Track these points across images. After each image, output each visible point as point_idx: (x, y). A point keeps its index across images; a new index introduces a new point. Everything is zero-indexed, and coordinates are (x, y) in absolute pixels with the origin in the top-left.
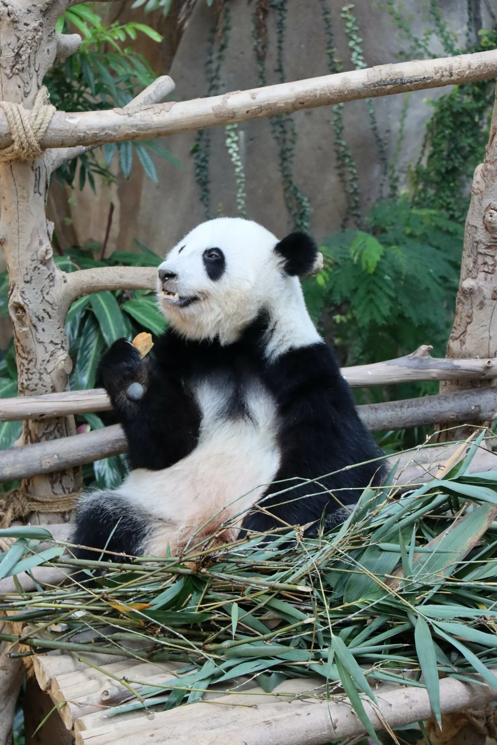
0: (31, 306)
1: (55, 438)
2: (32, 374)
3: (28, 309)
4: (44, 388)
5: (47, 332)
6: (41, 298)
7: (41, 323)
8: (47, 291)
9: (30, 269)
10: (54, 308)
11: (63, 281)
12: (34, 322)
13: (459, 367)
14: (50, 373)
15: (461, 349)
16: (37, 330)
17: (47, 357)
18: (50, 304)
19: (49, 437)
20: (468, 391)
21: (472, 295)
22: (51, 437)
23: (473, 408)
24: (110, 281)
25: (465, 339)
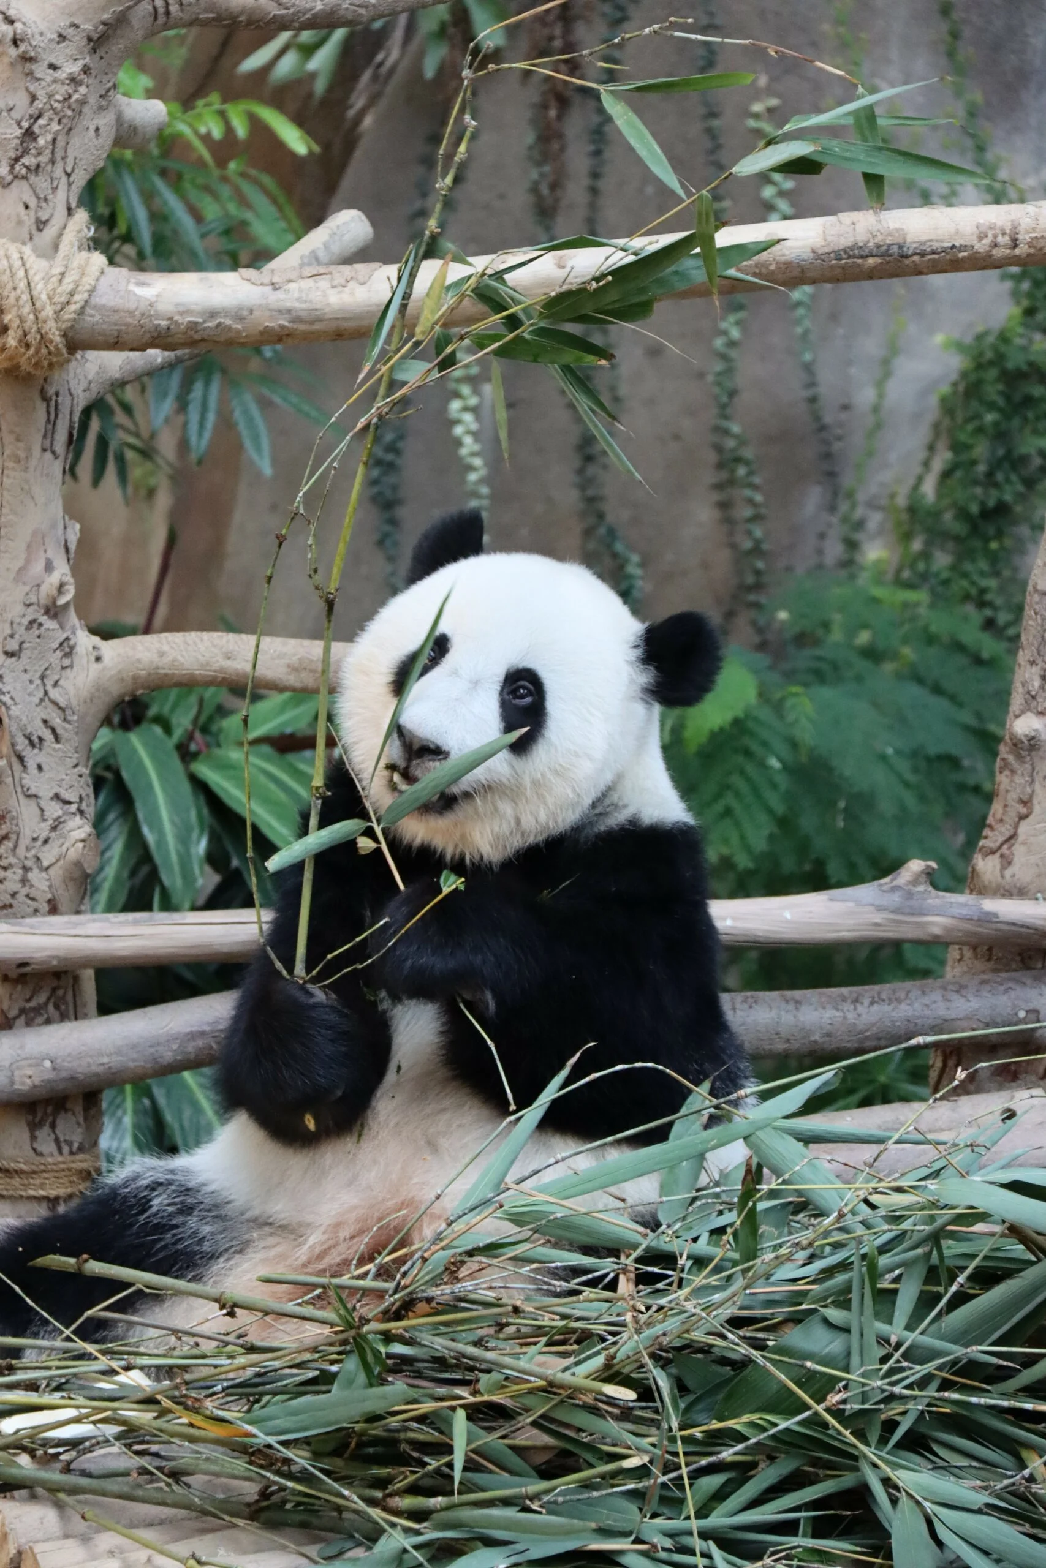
0: (15, 711)
1: (48, 1022)
2: (5, 869)
3: (10, 717)
4: (30, 902)
5: (47, 774)
6: (41, 694)
7: (36, 751)
8: (56, 677)
9: (19, 624)
10: (69, 718)
11: (93, 658)
12: (19, 748)
13: (995, 915)
14: (47, 869)
15: (1003, 876)
16: (25, 767)
17: (43, 830)
18: (60, 708)
19: (33, 1019)
20: (1013, 974)
21: (1033, 753)
22: (40, 1020)
23: (1021, 1014)
24: (202, 665)
25: (1013, 854)
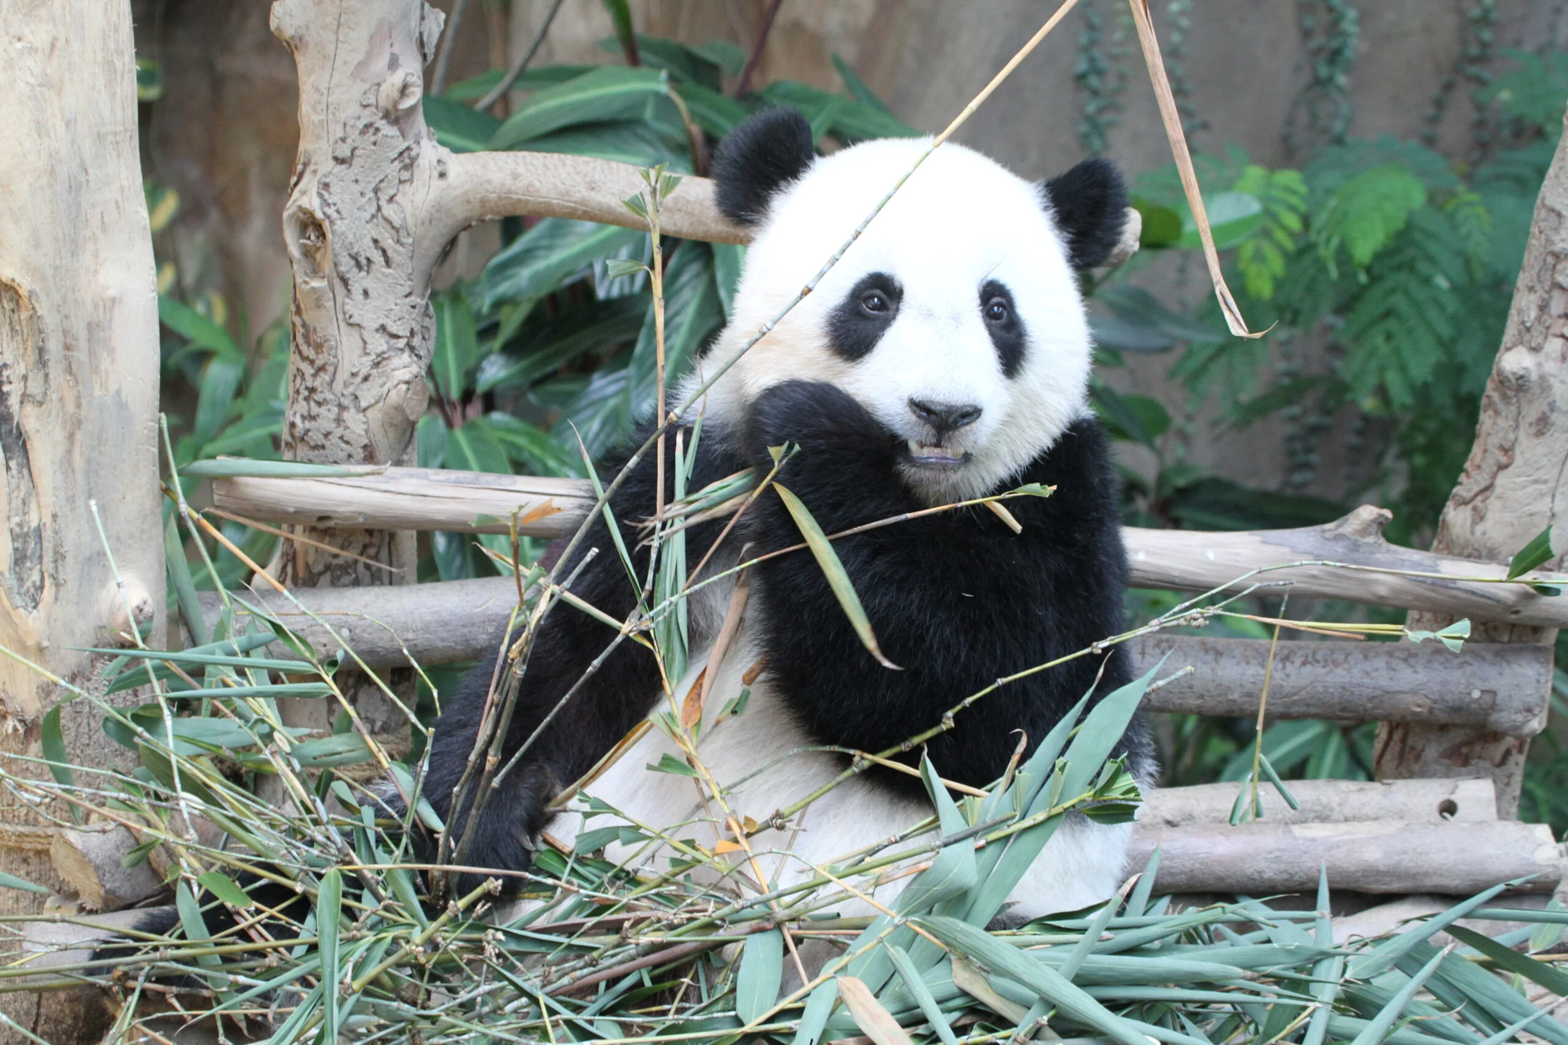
0: (340, 226)
1: (356, 583)
2: (319, 404)
3: (333, 233)
4: (344, 445)
5: (373, 302)
6: (373, 209)
7: (363, 274)
8: (392, 192)
9: (353, 126)
10: (403, 240)
11: (436, 174)
12: (342, 269)
13: (1453, 580)
14: (365, 410)
15: (1472, 533)
16: (349, 291)
17: (364, 365)
18: (393, 227)
19: (339, 578)
21: (1521, 394)
22: (346, 579)
23: (1476, 694)
24: (561, 194)
25: (1486, 508)
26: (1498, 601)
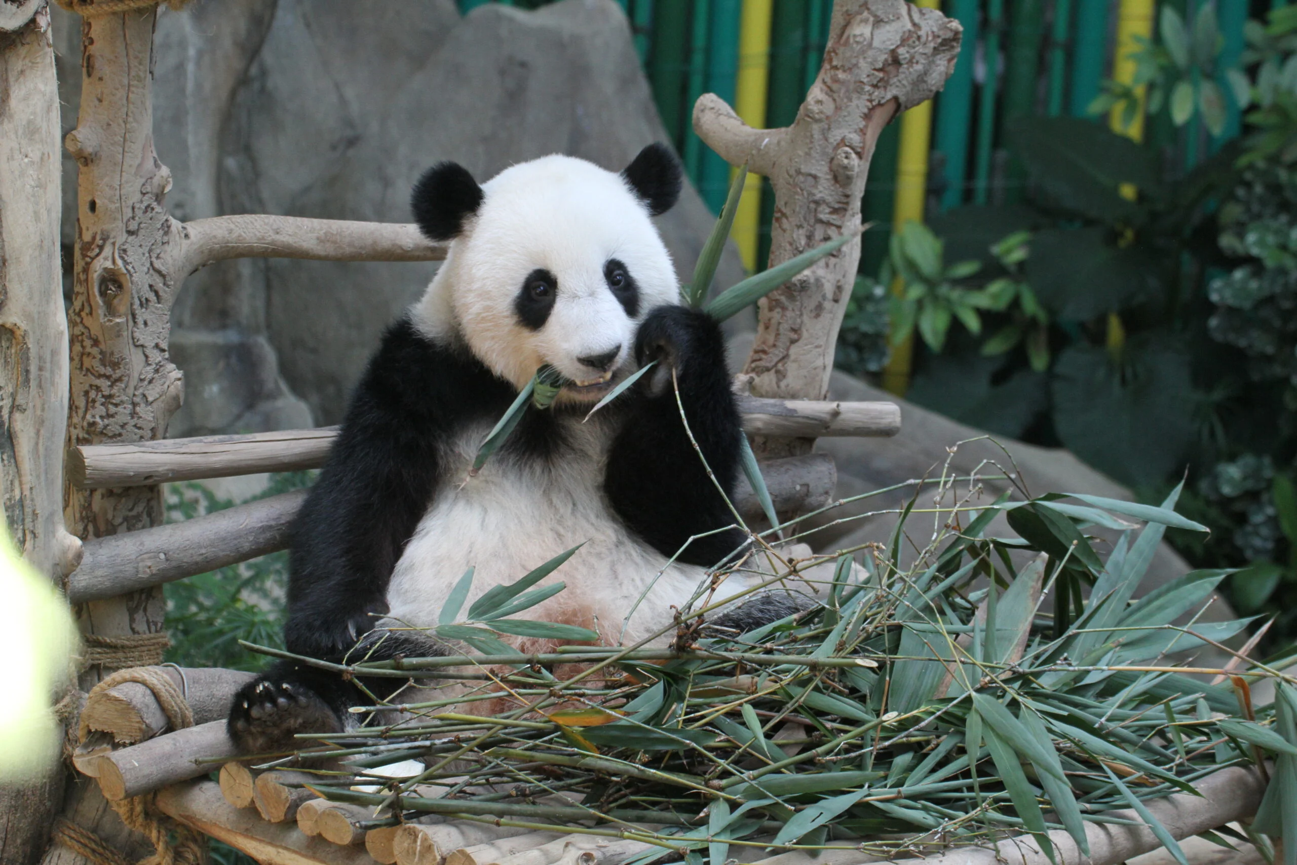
0: (135, 277)
1: (144, 527)
2: (116, 405)
3: (132, 282)
4: (136, 430)
5: (150, 329)
6: (149, 264)
7: (144, 310)
8: (158, 251)
9: (139, 208)
10: (168, 283)
11: (183, 235)
12: (134, 308)
13: (795, 411)
14: (152, 403)
15: (778, 387)
16: (136, 322)
17: (149, 372)
18: (161, 275)
19: (134, 525)
20: (785, 459)
21: (803, 293)
22: (140, 525)
23: (798, 488)
24: (259, 239)
25: (786, 370)
26: (821, 421)
